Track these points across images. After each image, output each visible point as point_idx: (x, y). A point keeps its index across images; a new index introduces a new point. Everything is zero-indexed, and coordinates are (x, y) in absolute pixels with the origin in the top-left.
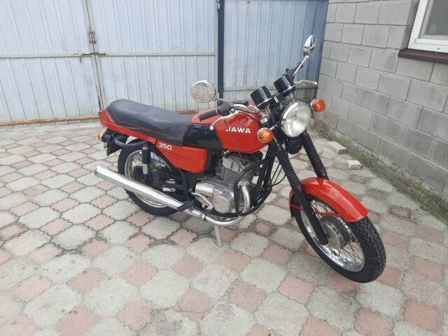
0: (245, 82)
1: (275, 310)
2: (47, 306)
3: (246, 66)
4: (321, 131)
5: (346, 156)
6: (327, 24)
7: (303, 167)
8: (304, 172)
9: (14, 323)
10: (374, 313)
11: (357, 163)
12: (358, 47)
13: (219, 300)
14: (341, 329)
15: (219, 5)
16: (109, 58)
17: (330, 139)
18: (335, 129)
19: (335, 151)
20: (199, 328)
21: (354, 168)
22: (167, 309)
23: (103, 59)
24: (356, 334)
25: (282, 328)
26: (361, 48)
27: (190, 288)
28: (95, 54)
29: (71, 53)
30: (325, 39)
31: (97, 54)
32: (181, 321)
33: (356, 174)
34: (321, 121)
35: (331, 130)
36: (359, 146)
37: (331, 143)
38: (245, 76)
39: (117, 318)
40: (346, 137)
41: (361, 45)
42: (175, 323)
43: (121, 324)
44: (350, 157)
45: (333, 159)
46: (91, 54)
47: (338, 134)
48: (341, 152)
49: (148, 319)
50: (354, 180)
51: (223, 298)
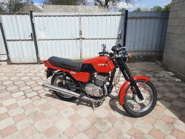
0: (134, 48)
1: (140, 124)
2: (66, 112)
3: (134, 42)
4: (165, 68)
5: (175, 78)
6: (168, 27)
7: (156, 80)
8: (156, 82)
9: (57, 115)
10: (181, 131)
11: (179, 80)
12: (180, 35)
13: (120, 119)
14: (166, 134)
15: (125, 21)
16: (85, 40)
17: (169, 71)
18: (171, 67)
19: (170, 75)
20: (113, 125)
21: (178, 82)
22: (102, 118)
23: (83, 40)
24: (172, 136)
25: (143, 130)
26: (182, 35)
27: (110, 114)
28: (81, 38)
29: (73, 38)
30: (167, 32)
31: (82, 38)
32: (107, 122)
33: (179, 84)
34: (165, 64)
35: (169, 67)
36: (181, 74)
37: (168, 72)
38: (134, 46)
39: (87, 118)
40: (175, 70)
41: (182, 34)
42: (105, 123)
43: (88, 120)
44: (176, 78)
45: (169, 78)
46: (80, 38)
47: (172, 69)
48: (173, 76)
49: (96, 120)
50: (177, 87)
51: (121, 118)
